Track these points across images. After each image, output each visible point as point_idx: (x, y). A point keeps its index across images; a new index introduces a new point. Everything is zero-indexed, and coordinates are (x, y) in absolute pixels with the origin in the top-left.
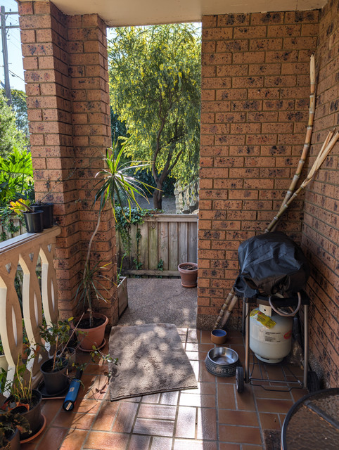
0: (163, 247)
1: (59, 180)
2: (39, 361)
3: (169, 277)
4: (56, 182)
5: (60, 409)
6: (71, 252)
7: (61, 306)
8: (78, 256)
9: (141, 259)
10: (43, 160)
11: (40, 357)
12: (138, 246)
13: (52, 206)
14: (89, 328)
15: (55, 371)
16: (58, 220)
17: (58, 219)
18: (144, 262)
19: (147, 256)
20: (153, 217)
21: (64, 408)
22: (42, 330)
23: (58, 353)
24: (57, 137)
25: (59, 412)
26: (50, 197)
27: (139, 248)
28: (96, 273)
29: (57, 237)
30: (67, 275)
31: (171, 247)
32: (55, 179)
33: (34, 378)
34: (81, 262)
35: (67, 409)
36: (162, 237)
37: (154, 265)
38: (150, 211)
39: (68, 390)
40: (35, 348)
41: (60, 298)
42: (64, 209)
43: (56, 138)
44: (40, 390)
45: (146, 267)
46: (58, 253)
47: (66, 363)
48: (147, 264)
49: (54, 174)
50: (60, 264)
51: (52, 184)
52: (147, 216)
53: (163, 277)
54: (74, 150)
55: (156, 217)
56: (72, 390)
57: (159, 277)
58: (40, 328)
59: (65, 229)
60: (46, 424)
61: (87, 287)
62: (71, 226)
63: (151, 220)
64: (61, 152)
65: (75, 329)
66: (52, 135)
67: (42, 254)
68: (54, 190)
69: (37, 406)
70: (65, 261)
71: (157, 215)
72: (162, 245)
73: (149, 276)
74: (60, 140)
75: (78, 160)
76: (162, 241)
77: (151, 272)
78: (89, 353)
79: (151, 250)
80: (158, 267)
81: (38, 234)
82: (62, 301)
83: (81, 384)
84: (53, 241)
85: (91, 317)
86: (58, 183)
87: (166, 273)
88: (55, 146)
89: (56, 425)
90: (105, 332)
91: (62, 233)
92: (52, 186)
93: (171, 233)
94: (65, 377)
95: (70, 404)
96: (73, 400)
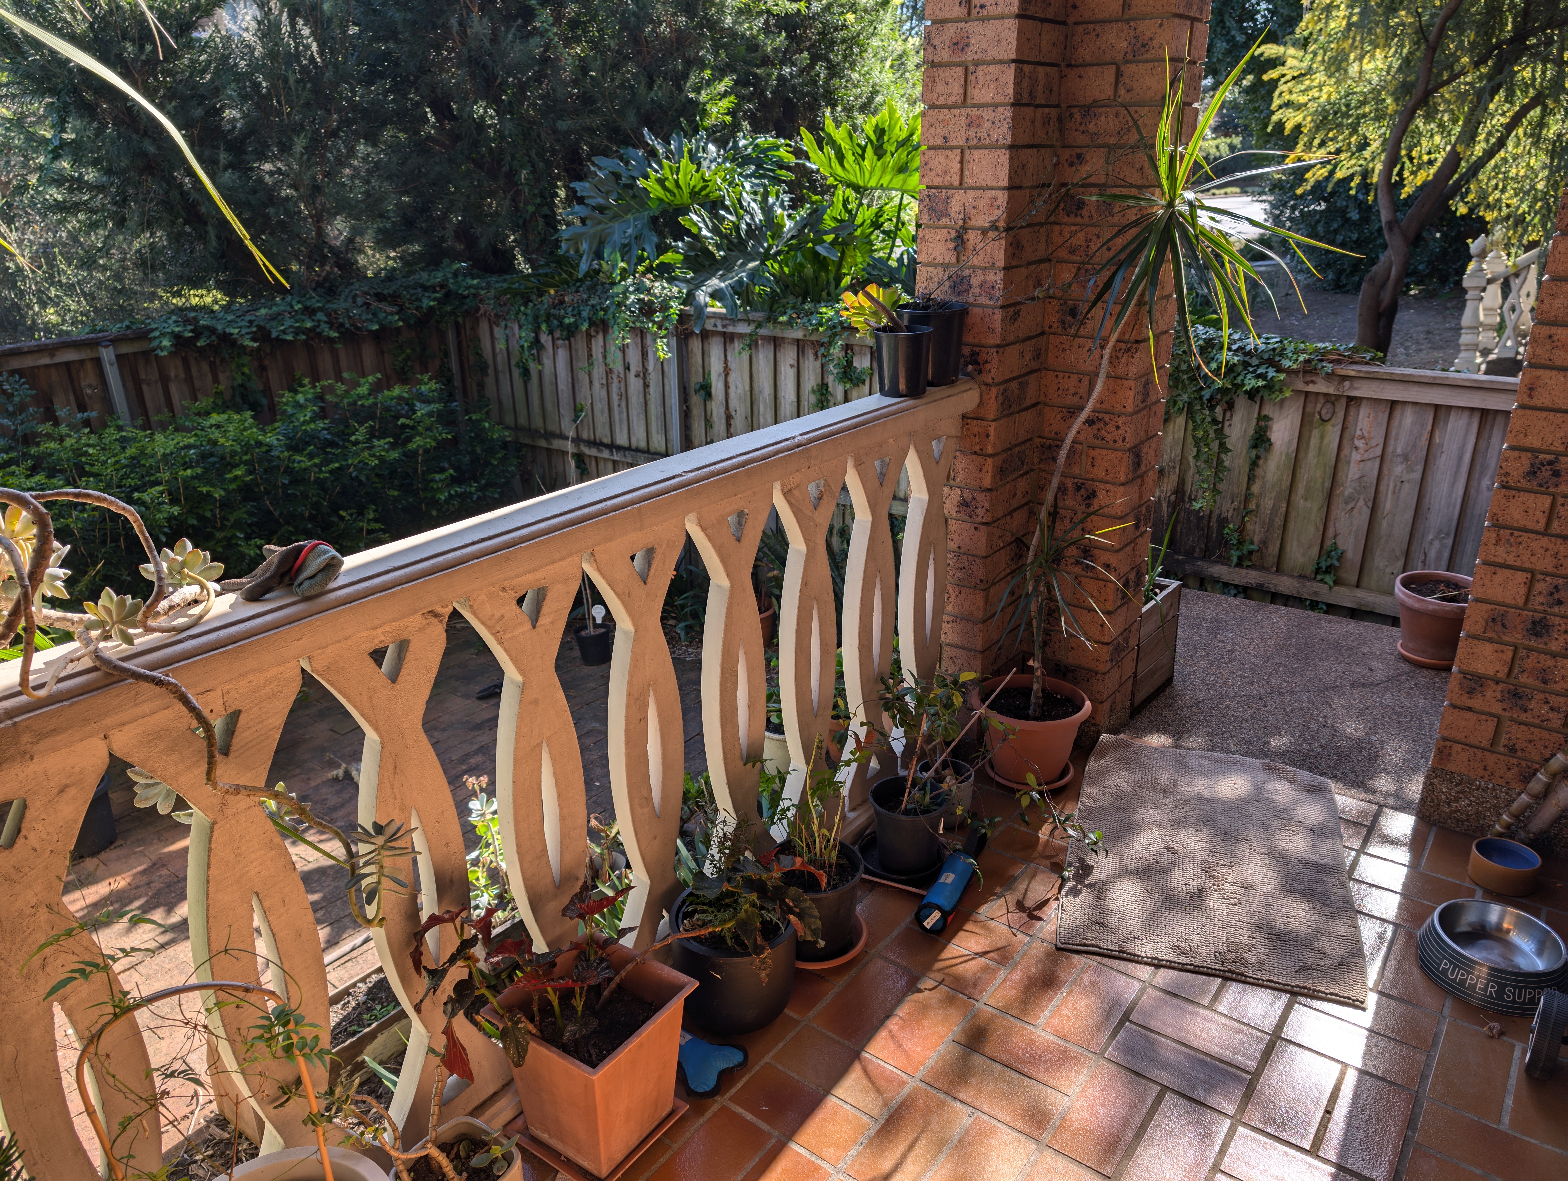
0: (1351, 498)
1: (994, 227)
2: (870, 774)
3: (1356, 613)
4: (984, 232)
5: (909, 919)
6: (1001, 472)
7: (949, 633)
8: (1023, 485)
9: (1255, 530)
10: (955, 155)
11: (874, 764)
12: (1251, 479)
13: (963, 312)
14: (1027, 718)
15: (907, 812)
16: (975, 363)
17: (974, 359)
18: (1264, 542)
19: (1279, 521)
20: (1330, 376)
21: (919, 919)
22: (888, 689)
23: (926, 768)
24: (1009, 75)
25: (903, 925)
26: (959, 283)
27: (1256, 488)
28: (1072, 551)
29: (964, 417)
30: (980, 541)
31: (1387, 504)
32: (983, 221)
33: (851, 815)
34: (1031, 505)
35: (928, 924)
36: (1356, 456)
37: (1301, 560)
38: (1324, 353)
39: (937, 875)
40: (862, 732)
41: (949, 608)
42: (998, 326)
43: (1002, 80)
44: (863, 850)
45: (1271, 560)
46: (962, 467)
47: (940, 801)
48: (1274, 549)
49: (982, 204)
50: (964, 504)
51: (973, 237)
52: (1309, 370)
53: (1332, 609)
54: (1060, 119)
55: (1344, 378)
56: (948, 878)
57: (1314, 605)
58: (883, 681)
59: (994, 390)
60: (866, 945)
61: (1036, 589)
62: (1014, 385)
63: (1321, 387)
64: (1013, 128)
65: (982, 710)
66: (992, 69)
67: (912, 465)
68: (976, 261)
69: (847, 886)
70: (980, 496)
71: (1351, 370)
72: (1347, 488)
73: (1276, 598)
74: (1018, 83)
75: (1066, 154)
76: (1352, 472)
77: (1285, 584)
78: (1013, 791)
79: (1299, 502)
80: (1318, 571)
81: (910, 402)
82: (957, 618)
83: (975, 872)
84: (950, 427)
85: (1035, 686)
86: (992, 234)
87: (1345, 597)
88: (996, 106)
89: (891, 955)
90: (1077, 744)
91: (981, 404)
92: (970, 245)
93: (1399, 446)
94: (933, 838)
95: (936, 915)
96: (948, 907)
